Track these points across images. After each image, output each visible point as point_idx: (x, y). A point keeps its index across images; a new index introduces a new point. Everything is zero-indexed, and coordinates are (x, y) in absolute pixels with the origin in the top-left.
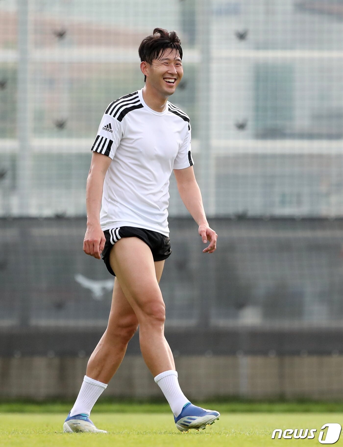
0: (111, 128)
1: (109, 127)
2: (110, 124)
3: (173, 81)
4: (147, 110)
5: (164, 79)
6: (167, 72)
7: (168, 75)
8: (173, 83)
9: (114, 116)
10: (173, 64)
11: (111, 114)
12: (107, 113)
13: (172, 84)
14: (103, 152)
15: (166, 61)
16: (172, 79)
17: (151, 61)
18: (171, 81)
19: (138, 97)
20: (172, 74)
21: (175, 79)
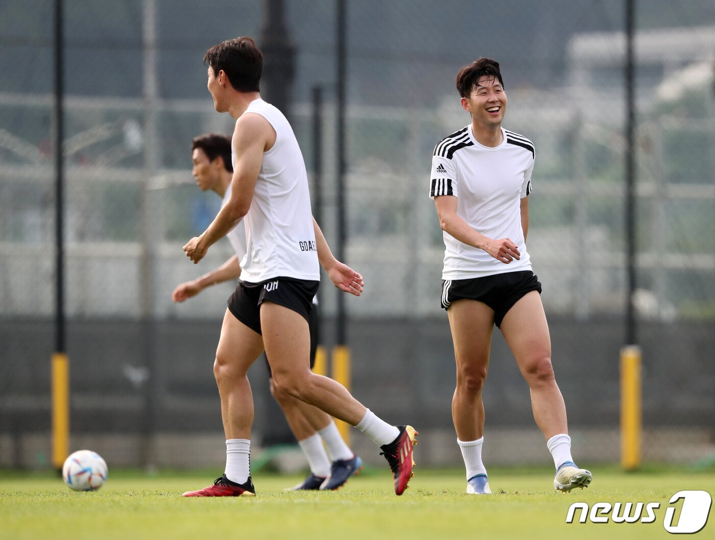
0: (443, 168)
1: (441, 168)
2: (441, 165)
3: (497, 109)
4: (478, 148)
5: (487, 109)
6: (488, 102)
7: (490, 104)
8: (498, 111)
9: (443, 155)
10: (492, 91)
11: (439, 155)
12: (435, 155)
13: (496, 113)
14: (446, 193)
15: (484, 91)
16: (495, 107)
17: (470, 95)
18: (494, 109)
19: (467, 134)
20: (493, 102)
21: (500, 107)
